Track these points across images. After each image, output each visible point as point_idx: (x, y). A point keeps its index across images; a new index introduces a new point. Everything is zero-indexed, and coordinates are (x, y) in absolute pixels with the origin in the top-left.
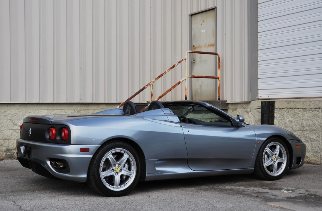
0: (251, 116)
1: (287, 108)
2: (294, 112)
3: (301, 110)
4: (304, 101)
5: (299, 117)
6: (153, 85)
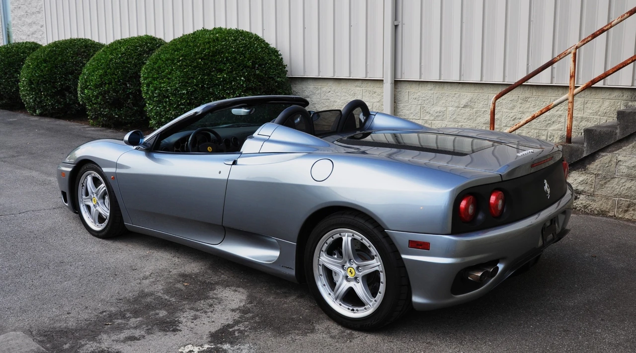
6: (575, 54)
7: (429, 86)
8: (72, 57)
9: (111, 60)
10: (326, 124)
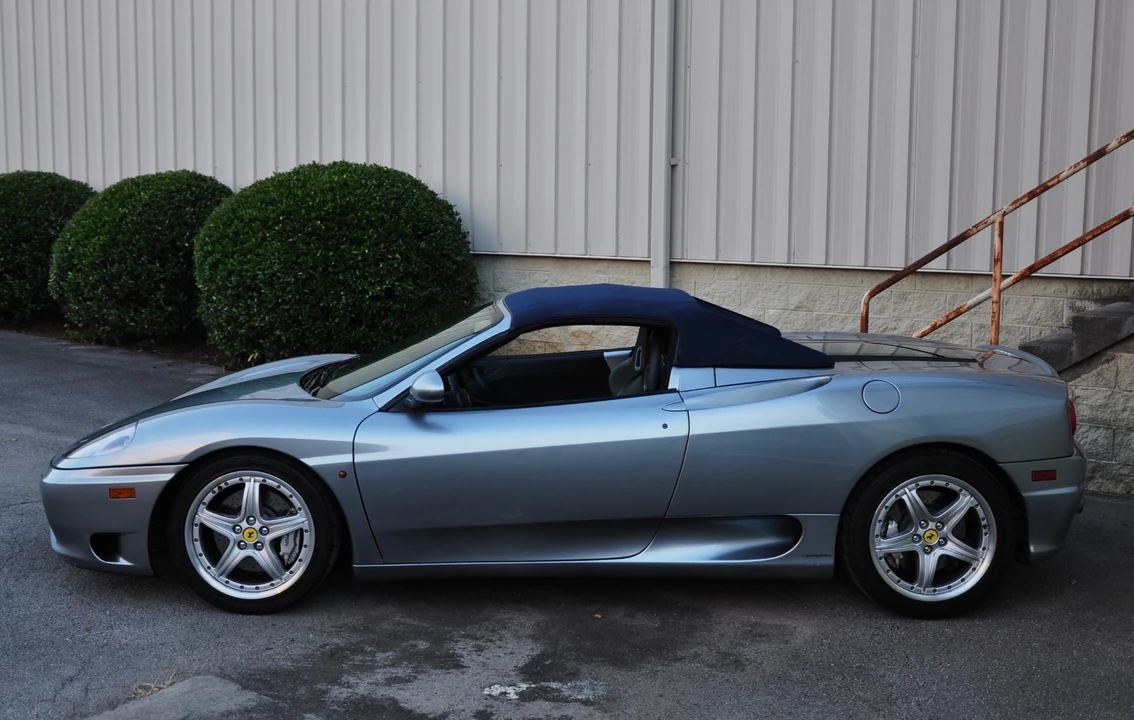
6: (1001, 224)
7: (732, 273)
8: (28, 209)
9: (124, 216)
10: (538, 339)
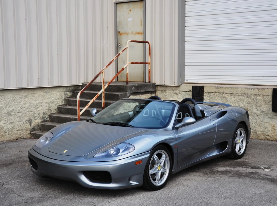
0: (180, 98)
1: (216, 93)
2: (222, 96)
3: (229, 94)
4: (232, 88)
5: (227, 100)
6: (104, 72)
